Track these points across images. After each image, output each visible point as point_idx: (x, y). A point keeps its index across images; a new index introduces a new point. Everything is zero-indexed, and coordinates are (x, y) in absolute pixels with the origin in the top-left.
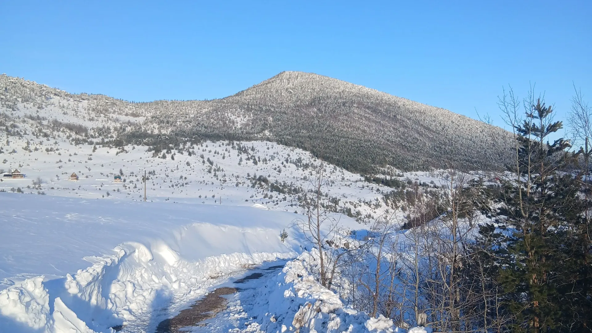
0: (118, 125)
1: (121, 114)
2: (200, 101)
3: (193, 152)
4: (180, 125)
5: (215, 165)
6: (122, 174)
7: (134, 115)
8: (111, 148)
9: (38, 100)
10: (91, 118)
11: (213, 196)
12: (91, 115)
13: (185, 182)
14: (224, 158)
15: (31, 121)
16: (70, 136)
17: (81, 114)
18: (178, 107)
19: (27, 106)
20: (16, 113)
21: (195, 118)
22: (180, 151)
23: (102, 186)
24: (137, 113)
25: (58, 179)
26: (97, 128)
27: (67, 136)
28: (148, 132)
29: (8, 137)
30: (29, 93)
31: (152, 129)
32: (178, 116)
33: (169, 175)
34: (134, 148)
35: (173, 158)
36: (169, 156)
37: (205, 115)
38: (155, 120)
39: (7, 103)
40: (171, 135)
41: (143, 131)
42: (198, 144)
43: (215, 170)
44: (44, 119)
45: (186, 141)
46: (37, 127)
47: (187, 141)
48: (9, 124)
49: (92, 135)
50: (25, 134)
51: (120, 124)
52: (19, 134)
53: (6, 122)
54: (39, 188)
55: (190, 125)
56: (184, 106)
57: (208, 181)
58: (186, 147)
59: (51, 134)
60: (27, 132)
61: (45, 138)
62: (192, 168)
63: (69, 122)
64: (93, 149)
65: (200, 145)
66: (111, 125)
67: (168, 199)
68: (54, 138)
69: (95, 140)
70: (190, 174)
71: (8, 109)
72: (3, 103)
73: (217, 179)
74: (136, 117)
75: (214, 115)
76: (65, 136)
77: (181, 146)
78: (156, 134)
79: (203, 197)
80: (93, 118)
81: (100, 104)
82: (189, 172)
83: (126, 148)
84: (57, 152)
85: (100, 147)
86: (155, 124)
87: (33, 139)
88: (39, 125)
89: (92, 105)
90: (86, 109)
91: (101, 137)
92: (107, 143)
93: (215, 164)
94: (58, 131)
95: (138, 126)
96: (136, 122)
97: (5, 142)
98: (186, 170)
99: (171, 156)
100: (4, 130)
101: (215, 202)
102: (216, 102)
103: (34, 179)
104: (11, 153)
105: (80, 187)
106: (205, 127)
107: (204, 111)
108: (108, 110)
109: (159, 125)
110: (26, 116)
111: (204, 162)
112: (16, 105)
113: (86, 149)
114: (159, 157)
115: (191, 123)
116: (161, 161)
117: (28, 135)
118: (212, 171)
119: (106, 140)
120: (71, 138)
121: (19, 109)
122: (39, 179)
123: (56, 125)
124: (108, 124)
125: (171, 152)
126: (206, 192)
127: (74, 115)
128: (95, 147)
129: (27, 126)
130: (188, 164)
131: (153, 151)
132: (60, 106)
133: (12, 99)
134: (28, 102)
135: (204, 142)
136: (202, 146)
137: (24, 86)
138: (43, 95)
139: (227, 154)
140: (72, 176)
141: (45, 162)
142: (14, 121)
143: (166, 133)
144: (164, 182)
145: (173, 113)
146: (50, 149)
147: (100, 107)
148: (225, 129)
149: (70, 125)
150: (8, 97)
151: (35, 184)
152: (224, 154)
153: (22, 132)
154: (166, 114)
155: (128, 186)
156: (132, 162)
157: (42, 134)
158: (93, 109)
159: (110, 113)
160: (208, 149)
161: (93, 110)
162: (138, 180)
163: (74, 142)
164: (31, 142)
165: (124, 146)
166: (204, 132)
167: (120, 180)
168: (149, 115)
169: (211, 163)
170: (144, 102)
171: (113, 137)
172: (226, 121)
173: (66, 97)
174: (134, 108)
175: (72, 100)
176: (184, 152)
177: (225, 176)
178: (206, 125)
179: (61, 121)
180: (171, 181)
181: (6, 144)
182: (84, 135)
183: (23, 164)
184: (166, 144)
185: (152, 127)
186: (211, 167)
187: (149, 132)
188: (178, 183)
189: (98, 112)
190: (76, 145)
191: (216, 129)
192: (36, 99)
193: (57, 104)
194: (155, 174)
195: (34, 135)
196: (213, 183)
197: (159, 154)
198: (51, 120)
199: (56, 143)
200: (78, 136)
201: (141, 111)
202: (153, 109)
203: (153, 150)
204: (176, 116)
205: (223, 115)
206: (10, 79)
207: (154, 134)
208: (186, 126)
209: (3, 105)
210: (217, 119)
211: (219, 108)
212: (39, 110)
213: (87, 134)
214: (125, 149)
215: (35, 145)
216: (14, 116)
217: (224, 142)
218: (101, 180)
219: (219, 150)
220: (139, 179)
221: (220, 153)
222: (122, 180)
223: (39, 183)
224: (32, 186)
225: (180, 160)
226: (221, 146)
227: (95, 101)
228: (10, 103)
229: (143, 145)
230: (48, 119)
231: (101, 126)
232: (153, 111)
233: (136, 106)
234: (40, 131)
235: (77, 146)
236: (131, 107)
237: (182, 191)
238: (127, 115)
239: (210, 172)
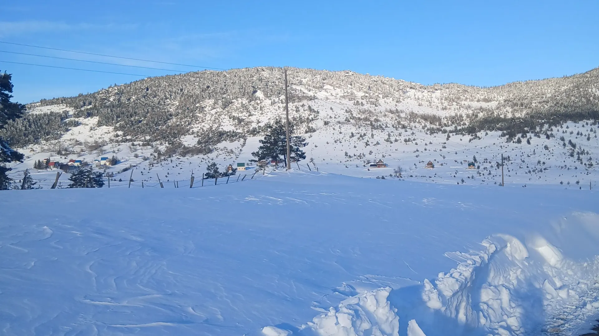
0: (471, 112)
1: (472, 100)
2: (558, 78)
3: (552, 134)
4: (536, 106)
5: (579, 148)
6: (475, 160)
7: (486, 100)
8: (464, 135)
9: (397, 95)
10: (444, 107)
11: (578, 182)
12: (444, 104)
13: (544, 167)
14: (588, 139)
15: (391, 115)
16: (426, 126)
17: (434, 104)
18: (533, 88)
19: (387, 101)
20: (379, 109)
21: (553, 98)
22: (537, 135)
23: (456, 174)
24: (489, 98)
25: (416, 168)
26: (450, 116)
27: (423, 127)
29: (372, 131)
30: (388, 89)
31: (505, 113)
32: (533, 97)
33: (525, 160)
34: (487, 134)
35: (529, 142)
36: (524, 141)
37: (564, 94)
38: (508, 103)
39: (370, 99)
40: (526, 118)
41: (495, 116)
42: (557, 125)
43: (578, 153)
44: (402, 112)
45: (543, 123)
46: (396, 120)
47: (545, 123)
48: (372, 119)
49: (446, 124)
50: (387, 127)
51: (472, 111)
52: (382, 127)
53: (371, 117)
54: (399, 176)
55: (547, 105)
56: (539, 85)
57: (571, 166)
58: (543, 129)
59: (409, 125)
60: (388, 125)
61: (404, 130)
62: (551, 151)
63: (424, 113)
64: (446, 137)
65: (560, 127)
66: (464, 112)
67: (525, 186)
68: (411, 129)
69: (448, 129)
70: (549, 159)
71: (372, 106)
72: (367, 100)
73: (582, 163)
74: (488, 102)
75: (575, 92)
76: (421, 127)
77: (538, 129)
78: (509, 118)
79: (565, 182)
80: (445, 107)
81: (452, 93)
82: (547, 156)
83: (479, 134)
84: (414, 142)
85: (453, 135)
86: (508, 108)
87: (393, 131)
88: (398, 118)
89: (445, 94)
90: (439, 99)
91: (454, 125)
92: (460, 130)
93: (578, 146)
94: (414, 122)
95: (490, 111)
96: (488, 107)
97: (370, 136)
98: (545, 154)
99: (526, 141)
100: (369, 125)
101: (580, 188)
102: (577, 78)
103: (395, 168)
104: (375, 145)
105: (436, 174)
106: (565, 107)
107: (563, 89)
108: (460, 98)
109: (512, 108)
110: (386, 111)
111: (564, 145)
112: (378, 101)
113: (440, 138)
114: (514, 142)
115: (548, 103)
116: (516, 146)
117: (389, 127)
118: (575, 154)
119: (459, 128)
120: (426, 128)
121: (381, 104)
122: (399, 168)
123: (413, 116)
124: (461, 111)
125: (526, 136)
126: (569, 178)
127: (428, 106)
128: (448, 135)
129: (388, 120)
130: (546, 148)
131: (507, 136)
132: (415, 98)
133: (374, 96)
134: (387, 98)
135: (564, 124)
136: (562, 127)
137: (384, 83)
138: (400, 89)
139: (592, 135)
140: (428, 164)
141: (404, 152)
142: (377, 116)
143: (520, 116)
144: (520, 167)
145: (527, 94)
146: (407, 139)
147: (452, 95)
148: (589, 106)
149: (425, 115)
150: (371, 94)
151: (396, 172)
152: (589, 135)
153: (383, 125)
154: (520, 96)
155: (482, 173)
156: (485, 148)
157: (400, 126)
158: (446, 98)
159: (462, 101)
160: (569, 130)
161: (446, 99)
162: (492, 167)
163: (429, 131)
164: (392, 134)
165: (477, 132)
166: (564, 112)
167: (474, 167)
168: (502, 99)
169: (574, 146)
170: (496, 86)
171: (466, 125)
172: (590, 97)
173: (420, 90)
174: (485, 93)
175: (426, 91)
176: (541, 135)
177: (591, 159)
178: (566, 104)
179: (417, 112)
180: (528, 167)
181: (371, 137)
182: (438, 124)
183: (386, 155)
184: (520, 127)
185: (505, 111)
186: (573, 150)
187: (502, 116)
188: (535, 169)
189: (451, 100)
190: (430, 135)
191: (577, 107)
192: (395, 94)
193: (413, 97)
194: (509, 160)
195: (394, 128)
196: (576, 168)
197: (513, 139)
198: (408, 112)
199: (413, 133)
200: (432, 126)
201: (493, 95)
202: (505, 93)
203: (507, 135)
204: (531, 98)
205: (586, 91)
206: (372, 78)
207: (507, 118)
208: (542, 107)
209: (367, 102)
210: (579, 96)
211: (580, 83)
212: (397, 104)
213: (441, 123)
214: (478, 135)
215: (395, 136)
216: (377, 111)
217: (588, 121)
218: (456, 167)
219: (584, 131)
220: (493, 166)
221: (584, 134)
222: (476, 167)
223: (400, 171)
224: (394, 174)
225: (537, 144)
226: (585, 125)
227: (447, 90)
228: (373, 100)
229: (496, 131)
230: (405, 111)
231: (454, 115)
232: (505, 94)
233: (488, 91)
234: (399, 123)
235: (432, 135)
236: (483, 92)
237: (540, 177)
238: (478, 101)
239: (572, 155)
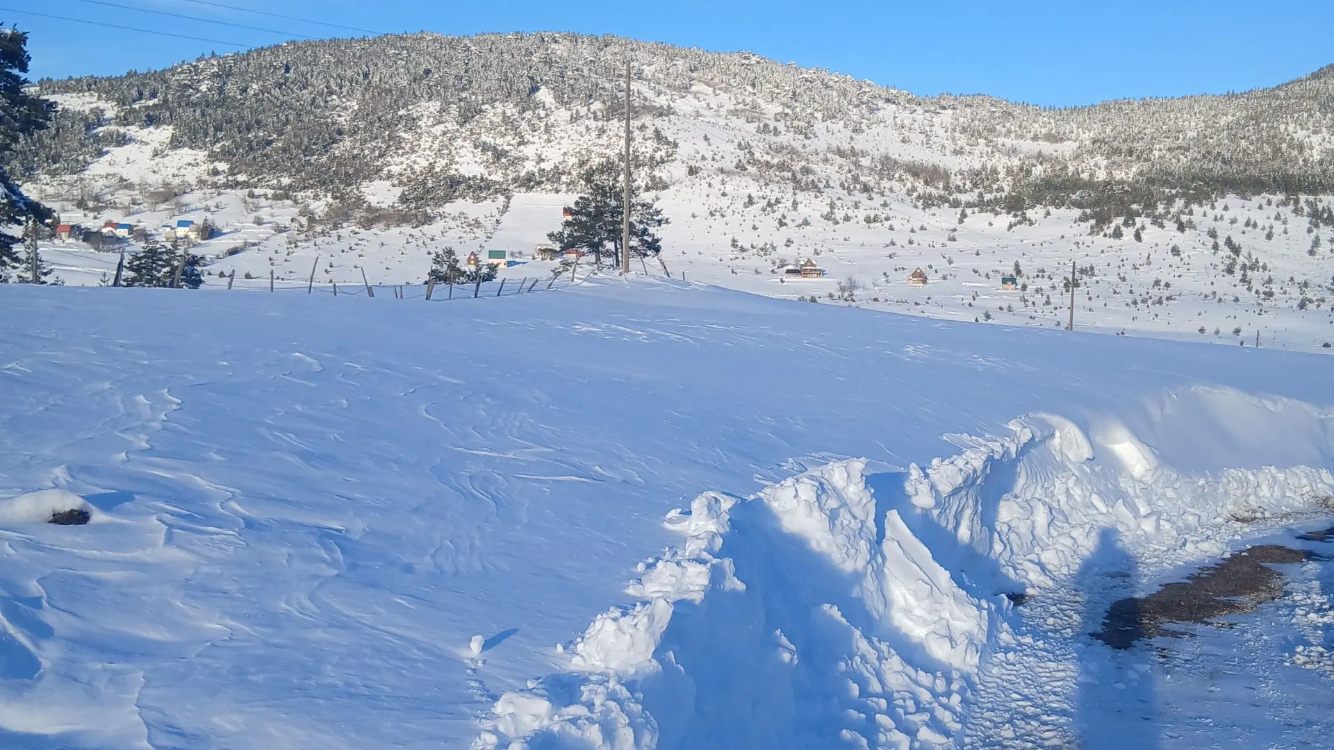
0: (1016, 162)
1: (1022, 137)
2: (1214, 95)
3: (1190, 222)
4: (1160, 157)
5: (1246, 255)
6: (1018, 272)
7: (1052, 138)
8: (997, 214)
9: (854, 114)
10: (958, 149)
11: (1237, 331)
12: (958, 142)
13: (1167, 293)
14: (1269, 237)
15: (839, 160)
16: (914, 189)
17: (936, 140)
18: (1157, 115)
19: (832, 127)
20: (812, 144)
21: (1201, 140)
22: (1158, 221)
23: (974, 299)
24: (1059, 133)
25: (887, 281)
26: (970, 170)
27: (908, 190)
28: (1082, 176)
29: (795, 194)
30: (836, 100)
31: (1091, 169)
32: (1155, 136)
33: (1126, 276)
34: (1048, 214)
35: (1138, 237)
36: (1128, 233)
37: (1225, 132)
38: (1100, 147)
39: (795, 122)
40: (1137, 182)
41: (1070, 174)
42: (1204, 202)
43: (1244, 267)
44: (864, 154)
45: (1172, 195)
46: (850, 171)
47: (1176, 196)
48: (797, 167)
49: (959, 186)
50: (827, 186)
51: (1020, 160)
52: (816, 187)
53: (793, 163)
54: (849, 299)
55: (1186, 157)
56: (1172, 111)
57: (1225, 294)
58: (1172, 210)
59: (877, 186)
60: (832, 184)
61: (865, 195)
62: (1186, 260)
63: (912, 160)
64: (959, 216)
65: (1209, 206)
66: (1001, 163)
67: (1123, 333)
68: (882, 194)
69: (963, 198)
70: (1180, 276)
71: (797, 136)
72: (788, 123)
73: (1249, 289)
74: (1057, 142)
75: (1249, 130)
76: (904, 190)
77: (1161, 209)
78: (1100, 180)
79: (1210, 330)
80: (961, 148)
81: (978, 117)
82: (1176, 269)
83: (1030, 213)
84: (887, 224)
85: (974, 213)
86: (1099, 157)
87: (842, 197)
88: (854, 168)
89: (961, 120)
90: (949, 131)
91: (977, 191)
92: (990, 202)
93: (1244, 252)
94: (890, 179)
95: (1059, 162)
96: (1055, 154)
97: (789, 204)
98: (1171, 266)
99: (1134, 233)
100: (788, 179)
101: (1242, 344)
102: (1256, 98)
103: (840, 280)
104: (800, 225)
105: (929, 299)
106: (1224, 162)
107: (1223, 121)
108: (995, 128)
109: (1107, 158)
110: (829, 149)
111: (1216, 247)
112: (812, 126)
113: (945, 217)
114: (1105, 235)
115: (1188, 151)
116: (1110, 244)
117: (833, 188)
118: (1237, 267)
119: (987, 197)
120: (915, 194)
121: (818, 134)
122: (850, 279)
123: (887, 166)
124: (994, 160)
125: (1134, 224)
126: (1220, 322)
127: (922, 144)
128: (963, 211)
129: (831, 170)
130: (1175, 251)
131: (1093, 222)
132: (896, 125)
133: (804, 114)
134: (834, 120)
135: (1219, 199)
136: (1213, 207)
137: (827, 87)
138: (863, 103)
139: (1278, 227)
140: (914, 275)
141: (862, 245)
142: (808, 160)
143: (1125, 178)
144: (1115, 292)
145: (1144, 128)
146: (872, 217)
147: (977, 123)
148: (1277, 163)
149: (914, 165)
150: (798, 110)
151: (843, 289)
152: (1271, 227)
153: (821, 182)
154: (1127, 133)
155: (1031, 300)
156: (1042, 245)
157: (858, 186)
158: (963, 128)
159: (998, 136)
160: (1228, 215)
161: (964, 130)
162: (1053, 287)
163: (921, 201)
164: (838, 203)
165: (1027, 209)
166: (1221, 173)
167: (1014, 286)
168: (1087, 137)
169: (1236, 250)
170: (1076, 107)
171: (1003, 190)
172: (1281, 143)
173: (907, 105)
174: (1052, 121)
175: (920, 110)
176: (1166, 222)
177: (1270, 281)
178: (1227, 155)
179: (896, 156)
180: (1131, 292)
181: (791, 208)
182: (941, 186)
183: (822, 249)
184: (1123, 203)
185: (1092, 164)
186: (1234, 259)
187: (1085, 176)
188: (1147, 297)
189: (973, 134)
190: (924, 209)
191: (1252, 164)
192: (850, 113)
193: (890, 121)
194: (1093, 275)
195: (844, 189)
196: (1237, 300)
197: (1105, 228)
198: (877, 154)
199: (885, 205)
200: (929, 190)
201: (1068, 127)
202: (1095, 123)
203: (1092, 218)
204: (1152, 138)
205: (1274, 128)
206: (801, 73)
207: (1096, 180)
208: (1174, 161)
209: (788, 127)
210: (1258, 140)
211: (1262, 111)
212: (854, 135)
213: (948, 183)
214: (1027, 216)
215: (845, 208)
216: (807, 150)
217: (1271, 197)
218: (974, 285)
219: (1260, 218)
220: (1057, 285)
221: (1260, 225)
222: (1019, 287)
223: (850, 288)
224: (837, 294)
225: (1156, 241)
226: (1265, 206)
227: (968, 110)
228: (801, 124)
229: (1069, 208)
230: (872, 153)
231: (978, 166)
232: (1096, 126)
233: (1057, 117)
234: (856, 179)
235: (927, 210)
236: (1046, 119)
237: (1157, 316)
238: (1035, 138)
239: (1230, 271)
